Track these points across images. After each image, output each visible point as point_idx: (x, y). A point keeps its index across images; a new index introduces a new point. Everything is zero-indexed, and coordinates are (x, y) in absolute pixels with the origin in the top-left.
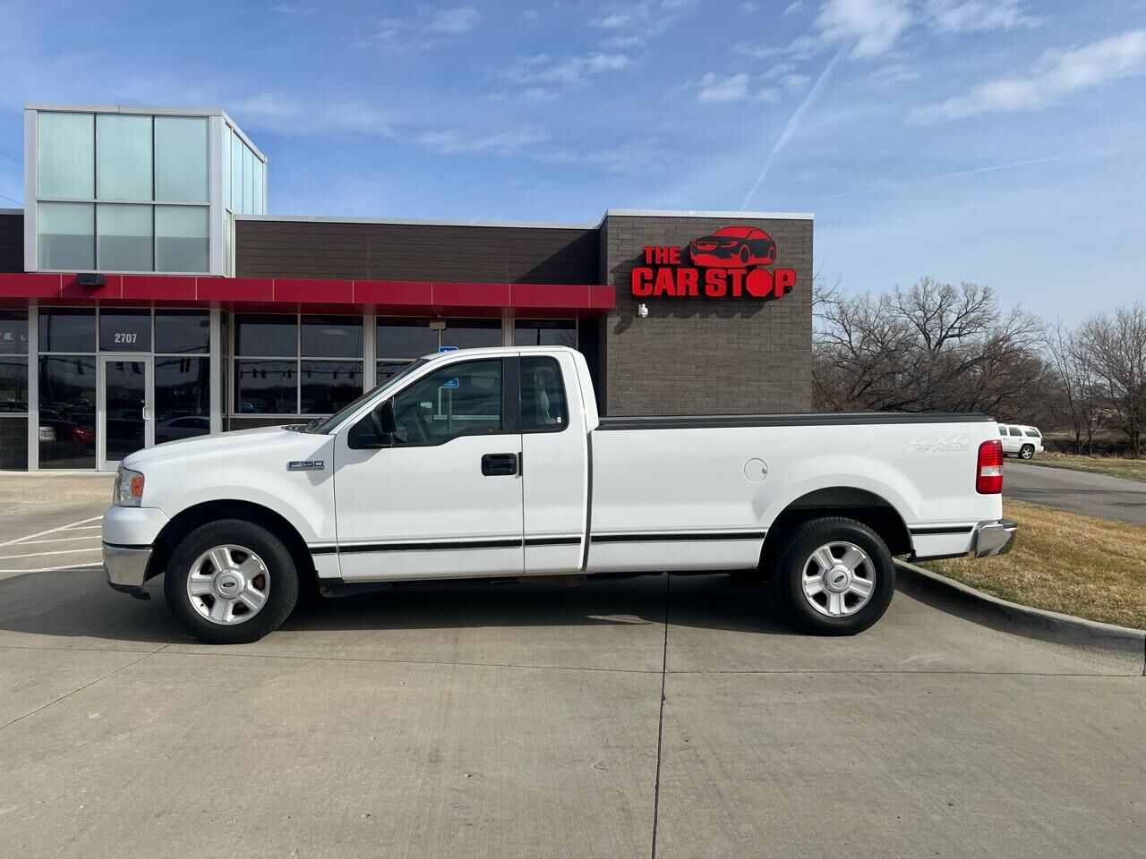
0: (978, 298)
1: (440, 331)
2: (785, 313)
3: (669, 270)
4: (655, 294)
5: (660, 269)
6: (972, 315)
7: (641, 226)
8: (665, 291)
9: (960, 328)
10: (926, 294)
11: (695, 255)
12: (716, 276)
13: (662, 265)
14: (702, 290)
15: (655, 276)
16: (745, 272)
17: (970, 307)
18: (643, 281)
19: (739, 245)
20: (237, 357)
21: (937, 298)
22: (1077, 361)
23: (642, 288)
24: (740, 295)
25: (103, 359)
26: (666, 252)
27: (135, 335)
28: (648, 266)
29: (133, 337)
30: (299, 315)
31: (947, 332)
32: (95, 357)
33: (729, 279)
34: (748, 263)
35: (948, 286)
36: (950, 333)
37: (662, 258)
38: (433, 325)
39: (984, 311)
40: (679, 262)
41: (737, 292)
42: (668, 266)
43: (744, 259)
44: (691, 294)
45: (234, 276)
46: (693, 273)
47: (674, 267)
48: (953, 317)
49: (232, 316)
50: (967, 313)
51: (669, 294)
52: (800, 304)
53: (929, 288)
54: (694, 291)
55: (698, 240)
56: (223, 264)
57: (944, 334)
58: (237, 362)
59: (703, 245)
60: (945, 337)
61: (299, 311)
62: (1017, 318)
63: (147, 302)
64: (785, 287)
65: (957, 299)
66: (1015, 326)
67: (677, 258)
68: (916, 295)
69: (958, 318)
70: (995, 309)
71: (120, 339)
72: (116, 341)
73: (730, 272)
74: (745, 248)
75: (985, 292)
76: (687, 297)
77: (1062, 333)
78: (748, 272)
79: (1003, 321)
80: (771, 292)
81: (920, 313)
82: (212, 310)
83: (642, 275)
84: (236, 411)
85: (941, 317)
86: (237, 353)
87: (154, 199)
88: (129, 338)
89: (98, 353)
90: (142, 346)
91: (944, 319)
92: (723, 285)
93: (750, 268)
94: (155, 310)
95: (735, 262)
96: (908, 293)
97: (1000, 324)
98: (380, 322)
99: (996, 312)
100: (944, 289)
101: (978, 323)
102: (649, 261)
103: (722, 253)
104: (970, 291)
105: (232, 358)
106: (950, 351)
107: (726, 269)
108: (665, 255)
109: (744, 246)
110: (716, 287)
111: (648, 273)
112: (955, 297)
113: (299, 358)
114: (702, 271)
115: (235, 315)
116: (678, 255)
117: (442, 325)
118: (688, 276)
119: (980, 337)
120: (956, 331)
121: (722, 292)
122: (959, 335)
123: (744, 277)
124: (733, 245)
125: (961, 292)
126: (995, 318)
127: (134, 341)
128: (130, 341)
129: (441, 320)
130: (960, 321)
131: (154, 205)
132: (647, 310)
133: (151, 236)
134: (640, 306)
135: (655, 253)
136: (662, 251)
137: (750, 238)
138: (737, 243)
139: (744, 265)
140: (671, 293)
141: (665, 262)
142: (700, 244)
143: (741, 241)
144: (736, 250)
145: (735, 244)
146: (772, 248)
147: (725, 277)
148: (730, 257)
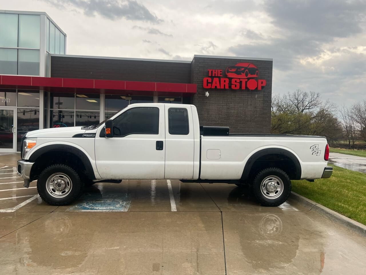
0: (315, 96)
1: (129, 101)
3: (218, 79)
4: (212, 88)
5: (214, 78)
6: (313, 102)
7: (207, 62)
8: (216, 87)
9: (309, 106)
10: (299, 95)
12: (236, 81)
13: (215, 77)
14: (230, 87)
15: (212, 81)
16: (247, 80)
17: (313, 99)
18: (208, 83)
19: (244, 70)
20: (51, 109)
21: (302, 96)
22: (350, 118)
23: (207, 85)
24: (245, 89)
26: (217, 71)
27: (10, 100)
28: (209, 77)
29: (9, 100)
33: (241, 82)
34: (248, 77)
35: (305, 93)
36: (306, 108)
37: (215, 74)
39: (317, 101)
40: (221, 76)
41: (243, 87)
42: (217, 77)
43: (247, 75)
44: (226, 88)
45: (50, 77)
46: (227, 80)
47: (219, 77)
48: (307, 103)
49: (49, 93)
50: (311, 101)
52: (267, 93)
53: (299, 93)
54: (227, 87)
55: (229, 67)
56: (45, 73)
57: (304, 108)
58: (51, 111)
59: (231, 69)
61: (75, 92)
62: (328, 104)
63: (14, 86)
64: (262, 86)
65: (308, 97)
66: (327, 106)
67: (221, 74)
68: (295, 95)
69: (309, 103)
70: (321, 100)
71: (4, 101)
73: (241, 80)
75: (318, 95)
76: (225, 89)
77: (345, 108)
78: (248, 80)
79: (323, 104)
80: (257, 88)
81: (296, 101)
82: (40, 91)
83: (207, 80)
85: (303, 103)
87: (18, 47)
90: (12, 104)
91: (304, 103)
92: (238, 85)
93: (248, 79)
94: (18, 90)
95: (243, 76)
96: (292, 94)
97: (322, 105)
98: (107, 97)
99: (321, 101)
100: (304, 93)
101: (315, 105)
102: (210, 75)
103: (238, 73)
104: (312, 94)
105: (49, 109)
106: (306, 114)
107: (239, 79)
108: (216, 73)
109: (247, 70)
110: (236, 85)
111: (210, 80)
112: (307, 96)
113: (75, 110)
114: (230, 79)
116: (221, 73)
117: (130, 98)
118: (225, 81)
119: (316, 110)
120: (308, 107)
122: (309, 109)
123: (246, 82)
124: (242, 70)
125: (310, 94)
126: (321, 103)
127: (9, 102)
128: (8, 102)
129: (130, 96)
130: (309, 104)
131: (18, 49)
132: (208, 94)
133: (17, 61)
134: (206, 92)
135: (212, 72)
136: (215, 71)
137: (249, 67)
138: (244, 69)
139: (246, 77)
140: (218, 87)
141: (216, 75)
142: (229, 69)
143: (246, 68)
144: (243, 72)
145: (243, 69)
146: (257, 71)
147: (239, 82)
148: (241, 74)
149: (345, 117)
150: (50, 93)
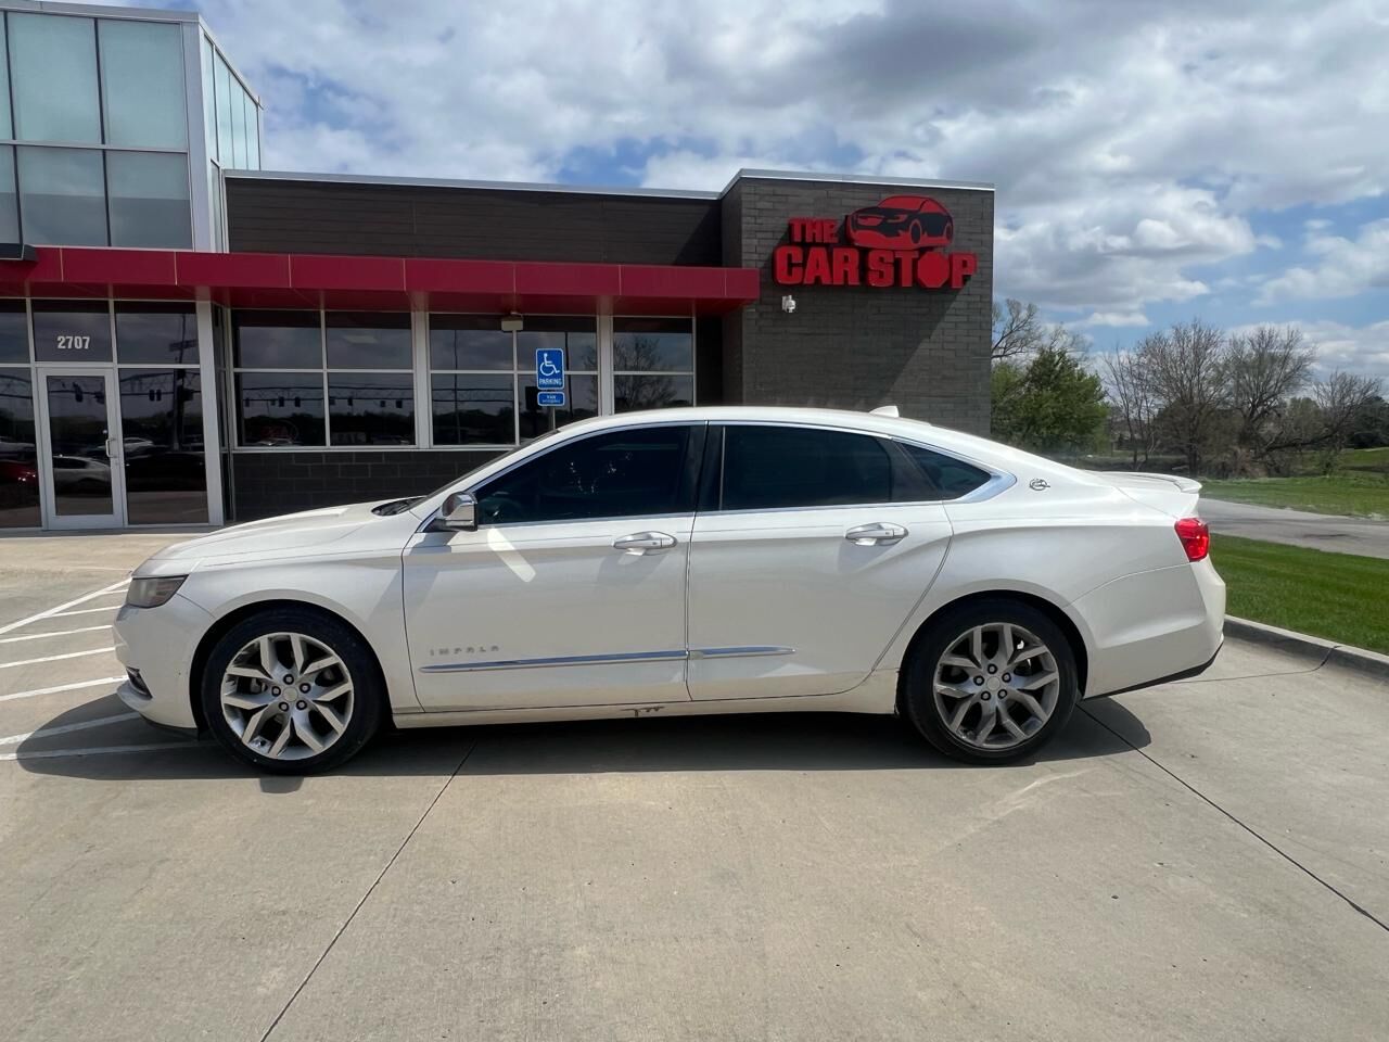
1: (515, 334)
2: (960, 309)
3: (823, 251)
4: (805, 282)
5: (812, 249)
7: (784, 193)
8: (818, 279)
9: (1005, 348)
11: (855, 231)
12: (882, 259)
13: (815, 244)
14: (863, 276)
15: (805, 257)
16: (916, 255)
17: (1014, 325)
18: (791, 265)
19: (907, 222)
20: (238, 370)
23: (790, 273)
24: (910, 285)
25: (41, 372)
26: (818, 226)
27: (88, 339)
28: (797, 244)
29: (84, 341)
30: (323, 312)
32: (29, 370)
33: (897, 264)
34: (921, 244)
36: (994, 353)
37: (814, 234)
38: (505, 325)
39: (1029, 330)
40: (835, 240)
41: (907, 282)
42: (822, 245)
43: (916, 238)
44: (850, 283)
45: (228, 252)
46: (854, 256)
47: (827, 246)
48: (997, 337)
49: (228, 313)
50: (1011, 332)
51: (824, 282)
52: (978, 299)
54: (854, 281)
55: (860, 211)
56: (210, 234)
58: (237, 376)
59: (864, 218)
61: (322, 305)
62: (1060, 338)
63: (102, 291)
64: (964, 276)
65: (1001, 318)
66: (1059, 345)
67: (832, 235)
69: (1003, 337)
70: (1039, 328)
71: (66, 343)
72: (60, 346)
73: (897, 255)
74: (916, 224)
75: (1030, 311)
76: (845, 287)
78: (921, 256)
79: (1046, 342)
80: (947, 281)
82: (198, 303)
83: (790, 257)
84: (240, 444)
86: (236, 365)
87: (103, 142)
88: (78, 342)
89: (33, 365)
90: (99, 352)
92: (890, 272)
93: (922, 251)
94: (115, 303)
95: (904, 240)
98: (435, 323)
99: (1039, 331)
102: (798, 239)
103: (890, 230)
104: (1015, 309)
105: (232, 370)
107: (893, 251)
108: (817, 230)
110: (881, 274)
111: (797, 255)
112: (998, 316)
113: (325, 371)
114: (864, 252)
115: (232, 311)
116: (834, 230)
117: (519, 324)
118: (846, 259)
119: (1025, 358)
120: (1001, 351)
121: (889, 281)
122: (1003, 355)
123: (915, 262)
124: (900, 221)
125: (1006, 310)
126: (1039, 338)
127: (86, 347)
128: (81, 347)
129: (517, 318)
130: (1005, 340)
131: (104, 151)
132: (793, 303)
133: (104, 196)
134: (784, 298)
135: (803, 228)
136: (814, 226)
137: (922, 211)
138: (906, 216)
139: (916, 246)
140: (825, 281)
141: (818, 240)
142: (861, 217)
143: (913, 215)
144: (905, 226)
145: (903, 217)
146: (949, 224)
147: (892, 261)
148: (898, 235)
149: (1119, 379)
150: (229, 311)
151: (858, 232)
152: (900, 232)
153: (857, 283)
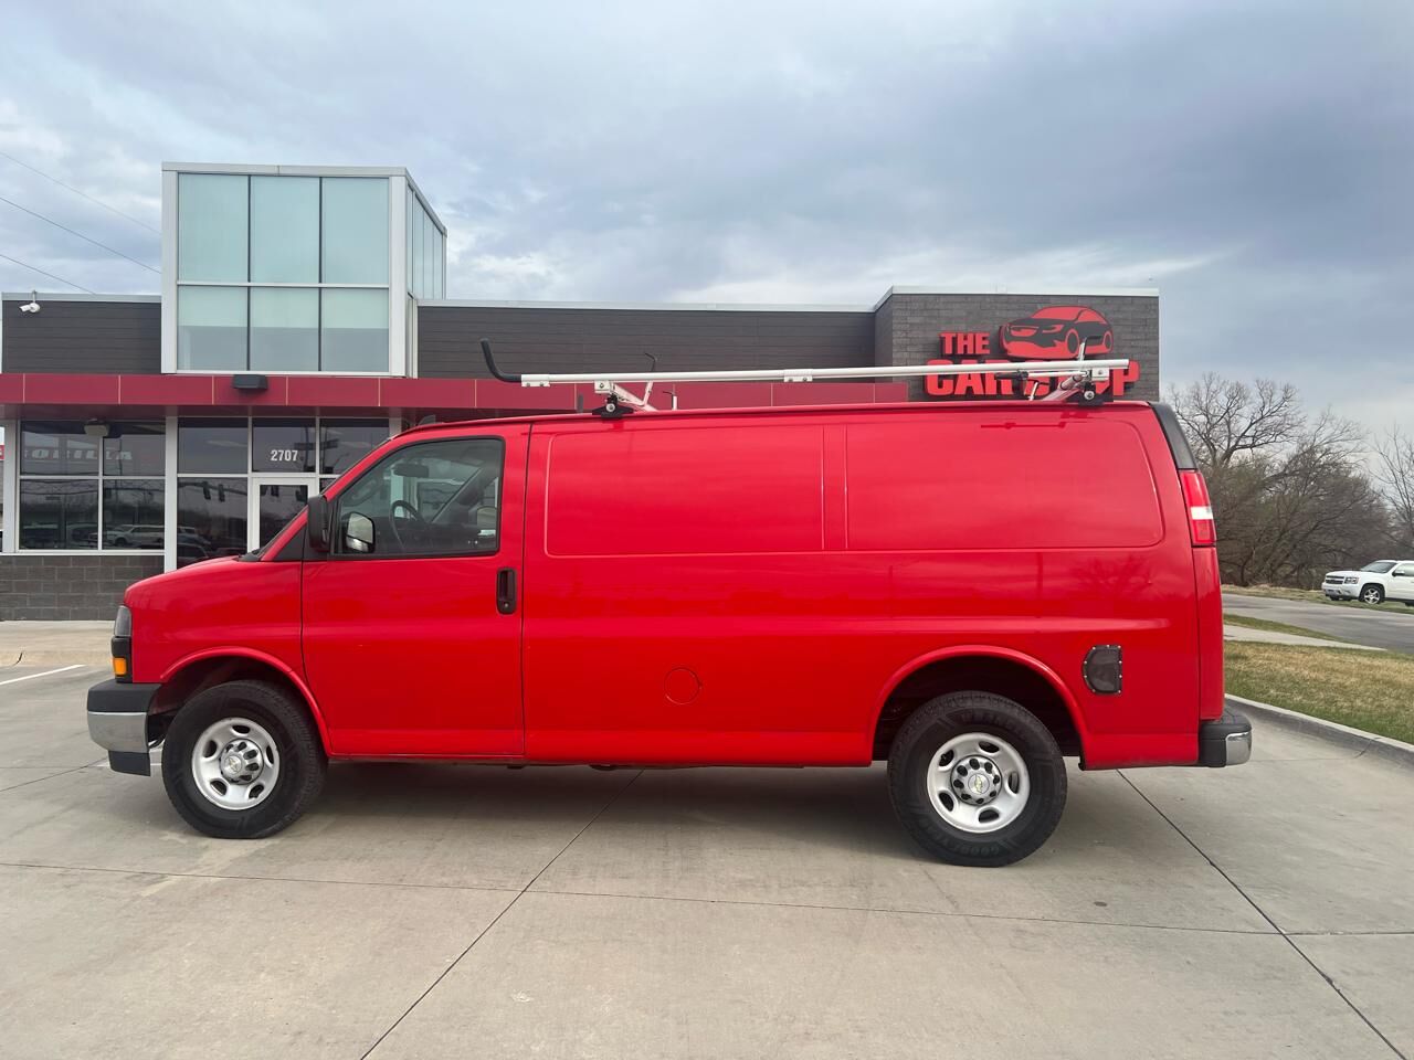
0: (1277, 399)
3: (976, 361)
4: (956, 393)
5: (964, 361)
6: (1269, 420)
7: (937, 307)
8: (969, 389)
9: (1254, 437)
10: (1211, 395)
11: (1008, 342)
13: (966, 356)
14: (1017, 388)
17: (1266, 410)
19: (1063, 333)
21: (1223, 400)
23: (940, 386)
25: (255, 482)
26: (970, 337)
27: (296, 452)
28: (947, 357)
29: (293, 454)
31: (1237, 442)
32: (246, 479)
35: (1237, 384)
36: (1240, 443)
37: (965, 347)
39: (1285, 415)
40: (988, 352)
42: (973, 357)
43: (1072, 347)
44: (1003, 393)
45: (416, 376)
47: (979, 357)
48: (1244, 423)
50: (1262, 417)
51: (975, 393)
53: (1214, 387)
54: (1007, 390)
55: (1011, 324)
56: (403, 361)
57: (1232, 444)
59: (1019, 330)
60: (1234, 448)
62: (1328, 424)
63: (310, 410)
64: (1126, 383)
65: (1249, 400)
66: (1326, 433)
67: (984, 347)
68: (1197, 397)
69: (1252, 424)
70: (1299, 412)
71: (277, 457)
72: (273, 459)
74: (1072, 334)
75: (1286, 392)
76: (998, 397)
77: (1400, 442)
79: (1309, 428)
81: (1203, 418)
82: (391, 420)
85: (1228, 423)
87: (320, 282)
88: (288, 455)
89: (250, 475)
90: (304, 465)
91: (1232, 425)
94: (321, 420)
95: (1060, 351)
96: (1186, 393)
97: (1306, 431)
99: (1300, 416)
100: (1232, 388)
101: (1277, 431)
103: (1044, 340)
104: (1266, 391)
106: (1242, 465)
108: (970, 343)
109: (1073, 331)
112: (1245, 398)
114: (1018, 361)
116: (986, 343)
119: (1279, 453)
120: (1249, 441)
122: (1252, 446)
124: (1055, 330)
125: (1254, 392)
126: (1300, 424)
127: (295, 459)
128: (290, 459)
130: (1253, 427)
131: (320, 289)
133: (317, 326)
135: (955, 340)
136: (965, 338)
137: (1079, 321)
138: (1062, 326)
139: (1072, 355)
140: (977, 391)
141: (970, 351)
142: (1014, 329)
143: (1068, 324)
144: (1061, 336)
145: (1059, 328)
146: (1108, 333)
148: (1054, 345)
151: (1012, 343)
152: (1056, 341)
153: (1011, 393)
